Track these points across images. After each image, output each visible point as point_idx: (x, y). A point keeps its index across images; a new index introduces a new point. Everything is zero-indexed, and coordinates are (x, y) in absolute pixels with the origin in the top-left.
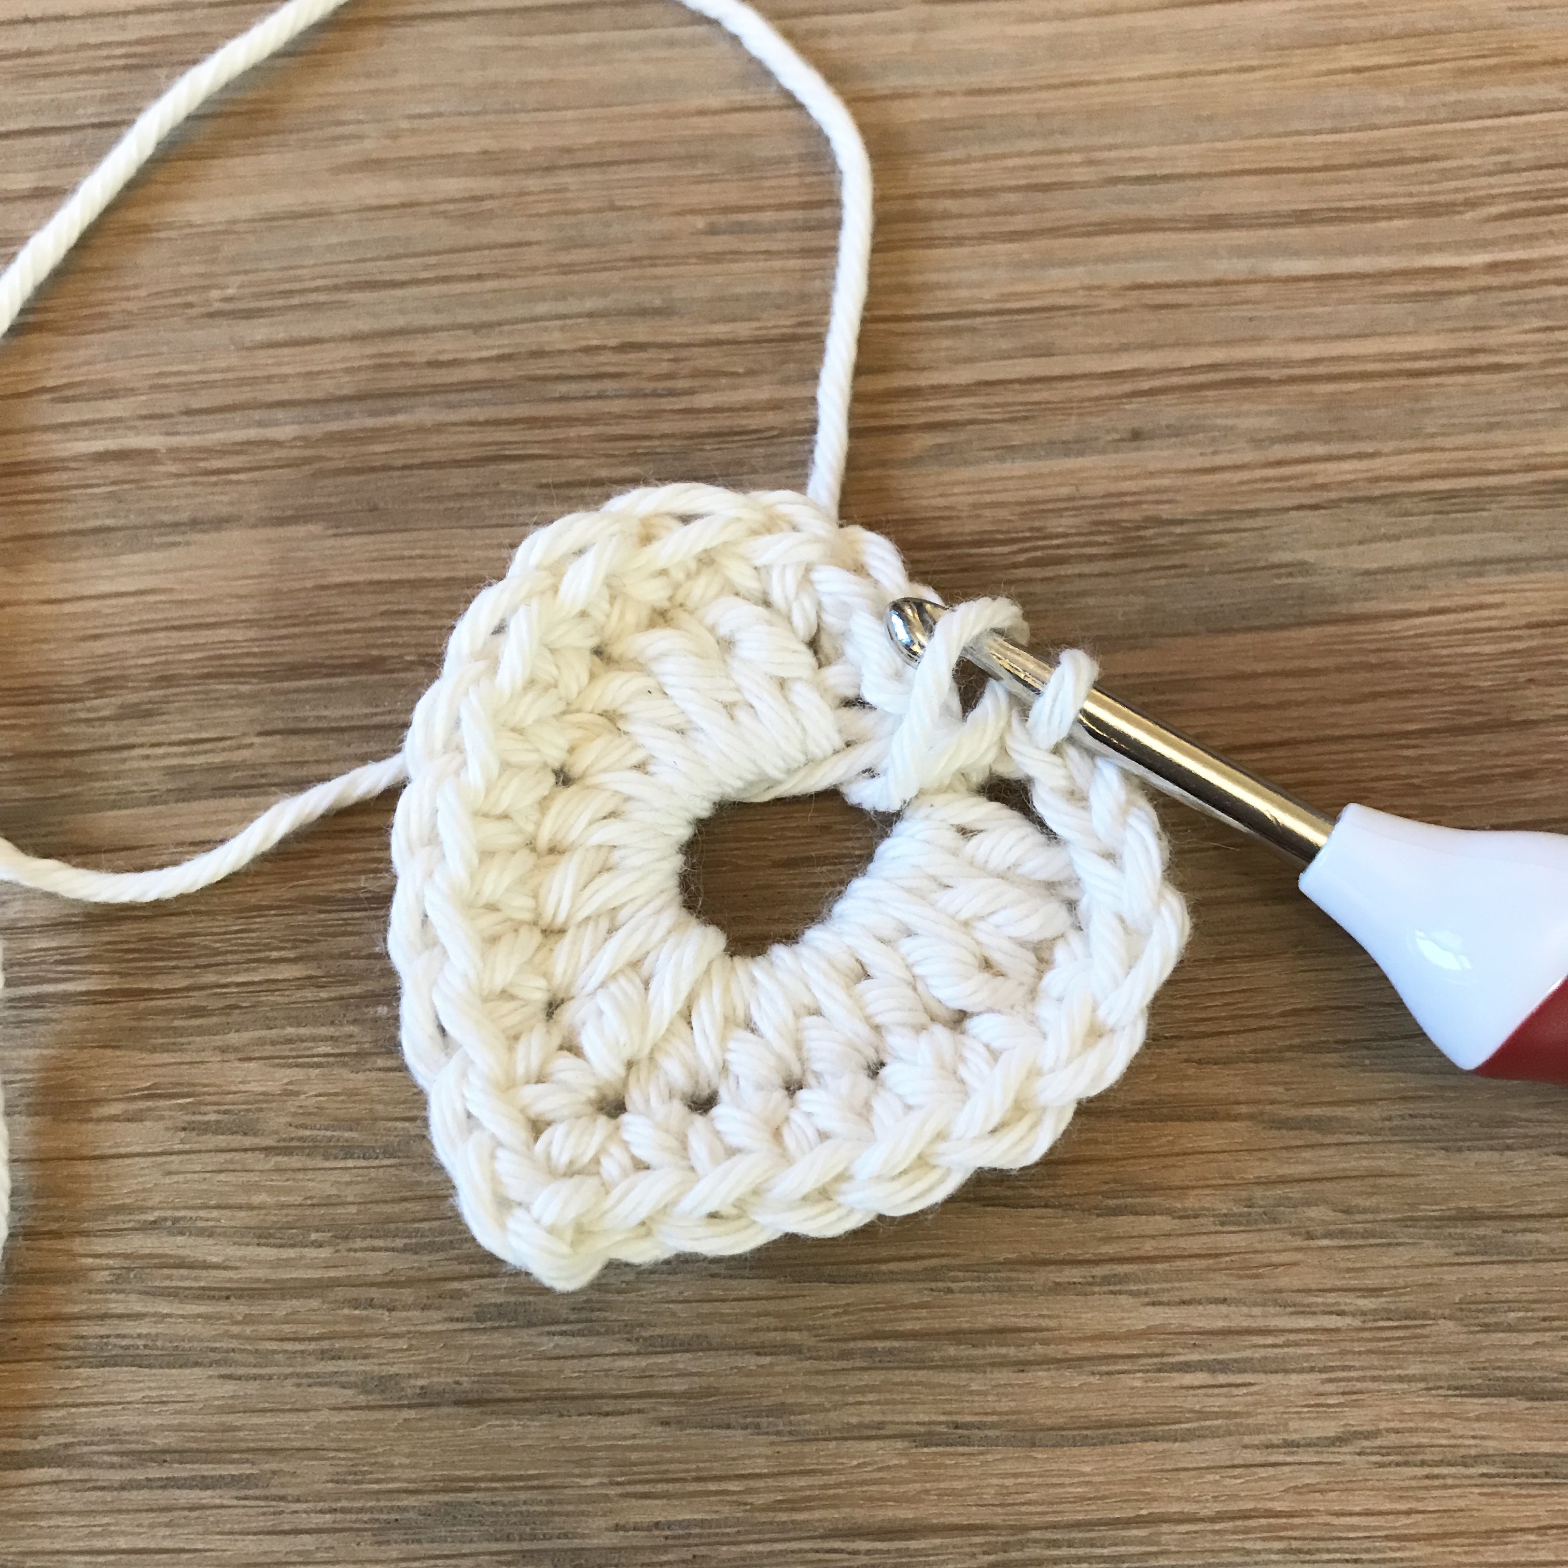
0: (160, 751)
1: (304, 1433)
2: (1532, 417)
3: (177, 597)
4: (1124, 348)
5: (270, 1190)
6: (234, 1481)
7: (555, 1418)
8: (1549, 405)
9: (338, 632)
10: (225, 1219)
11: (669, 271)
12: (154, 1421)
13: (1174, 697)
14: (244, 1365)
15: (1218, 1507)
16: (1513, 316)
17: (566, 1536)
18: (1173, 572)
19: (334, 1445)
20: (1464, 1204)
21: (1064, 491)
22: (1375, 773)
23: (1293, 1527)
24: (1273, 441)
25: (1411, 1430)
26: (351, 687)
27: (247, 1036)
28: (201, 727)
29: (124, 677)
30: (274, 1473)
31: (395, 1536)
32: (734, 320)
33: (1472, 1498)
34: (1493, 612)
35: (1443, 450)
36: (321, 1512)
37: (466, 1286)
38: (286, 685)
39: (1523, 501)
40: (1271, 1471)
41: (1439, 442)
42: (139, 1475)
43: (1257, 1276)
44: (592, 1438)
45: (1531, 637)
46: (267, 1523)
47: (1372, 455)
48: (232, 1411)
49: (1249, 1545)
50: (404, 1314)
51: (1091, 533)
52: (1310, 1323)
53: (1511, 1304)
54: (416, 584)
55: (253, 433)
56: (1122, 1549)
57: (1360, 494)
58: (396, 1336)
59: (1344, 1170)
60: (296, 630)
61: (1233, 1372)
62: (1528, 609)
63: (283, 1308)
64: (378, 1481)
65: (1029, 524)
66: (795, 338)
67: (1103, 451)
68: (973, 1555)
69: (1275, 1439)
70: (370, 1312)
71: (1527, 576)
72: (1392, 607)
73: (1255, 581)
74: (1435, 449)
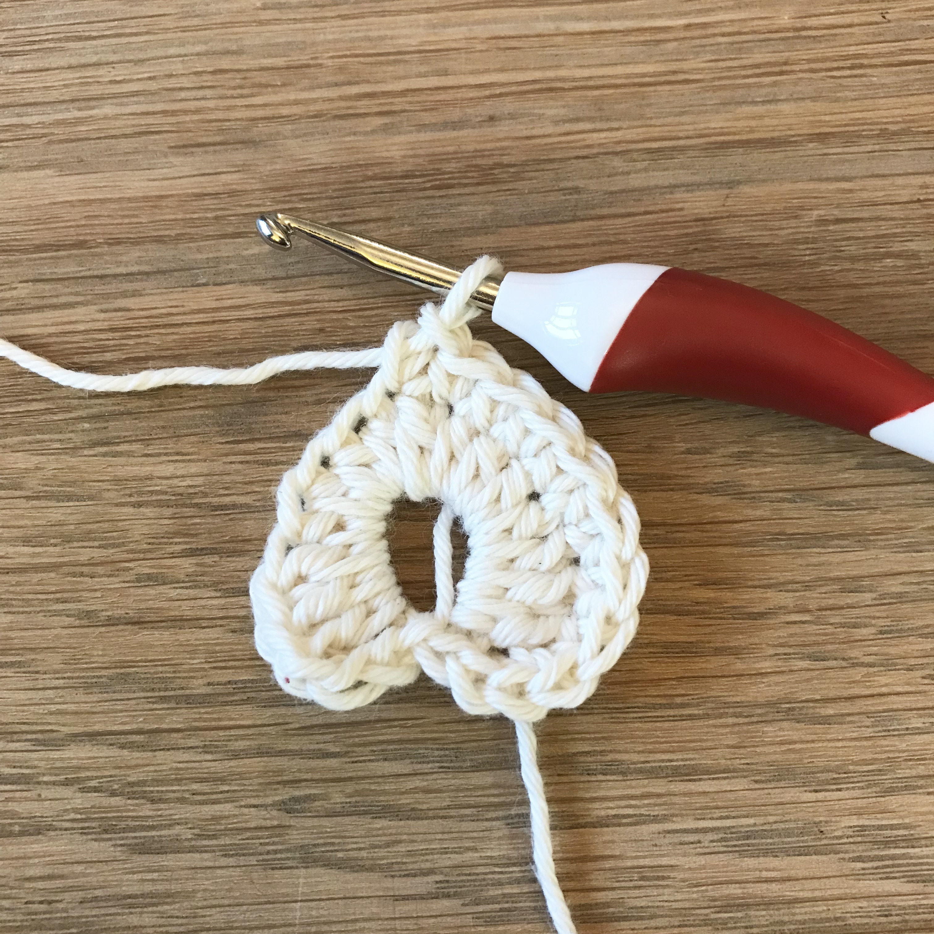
1: (48, 640)
2: (704, 108)
4: (487, 71)
5: (29, 518)
6: (12, 664)
7: (177, 631)
8: (714, 102)
9: (63, 227)
10: (6, 533)
11: (241, 30)
14: (16, 606)
16: (698, 53)
17: (182, 688)
18: (508, 192)
19: (63, 646)
21: (451, 149)
24: (565, 121)
26: (69, 257)
27: (16, 439)
30: (33, 660)
31: (95, 690)
32: (276, 56)
34: (678, 213)
35: (655, 126)
36: (57, 679)
37: (131, 565)
38: (34, 256)
39: (697, 153)
44: (196, 640)
45: (697, 226)
46: (30, 684)
47: (618, 129)
48: (11, 629)
50: (99, 580)
51: (466, 172)
54: (103, 201)
55: (15, 120)
57: (610, 150)
58: (96, 590)
60: (40, 227)
62: (696, 211)
63: (36, 577)
64: (86, 663)
65: (432, 167)
66: (308, 66)
67: (473, 128)
70: (82, 579)
71: (698, 193)
72: (623, 211)
73: (552, 198)
74: (651, 126)
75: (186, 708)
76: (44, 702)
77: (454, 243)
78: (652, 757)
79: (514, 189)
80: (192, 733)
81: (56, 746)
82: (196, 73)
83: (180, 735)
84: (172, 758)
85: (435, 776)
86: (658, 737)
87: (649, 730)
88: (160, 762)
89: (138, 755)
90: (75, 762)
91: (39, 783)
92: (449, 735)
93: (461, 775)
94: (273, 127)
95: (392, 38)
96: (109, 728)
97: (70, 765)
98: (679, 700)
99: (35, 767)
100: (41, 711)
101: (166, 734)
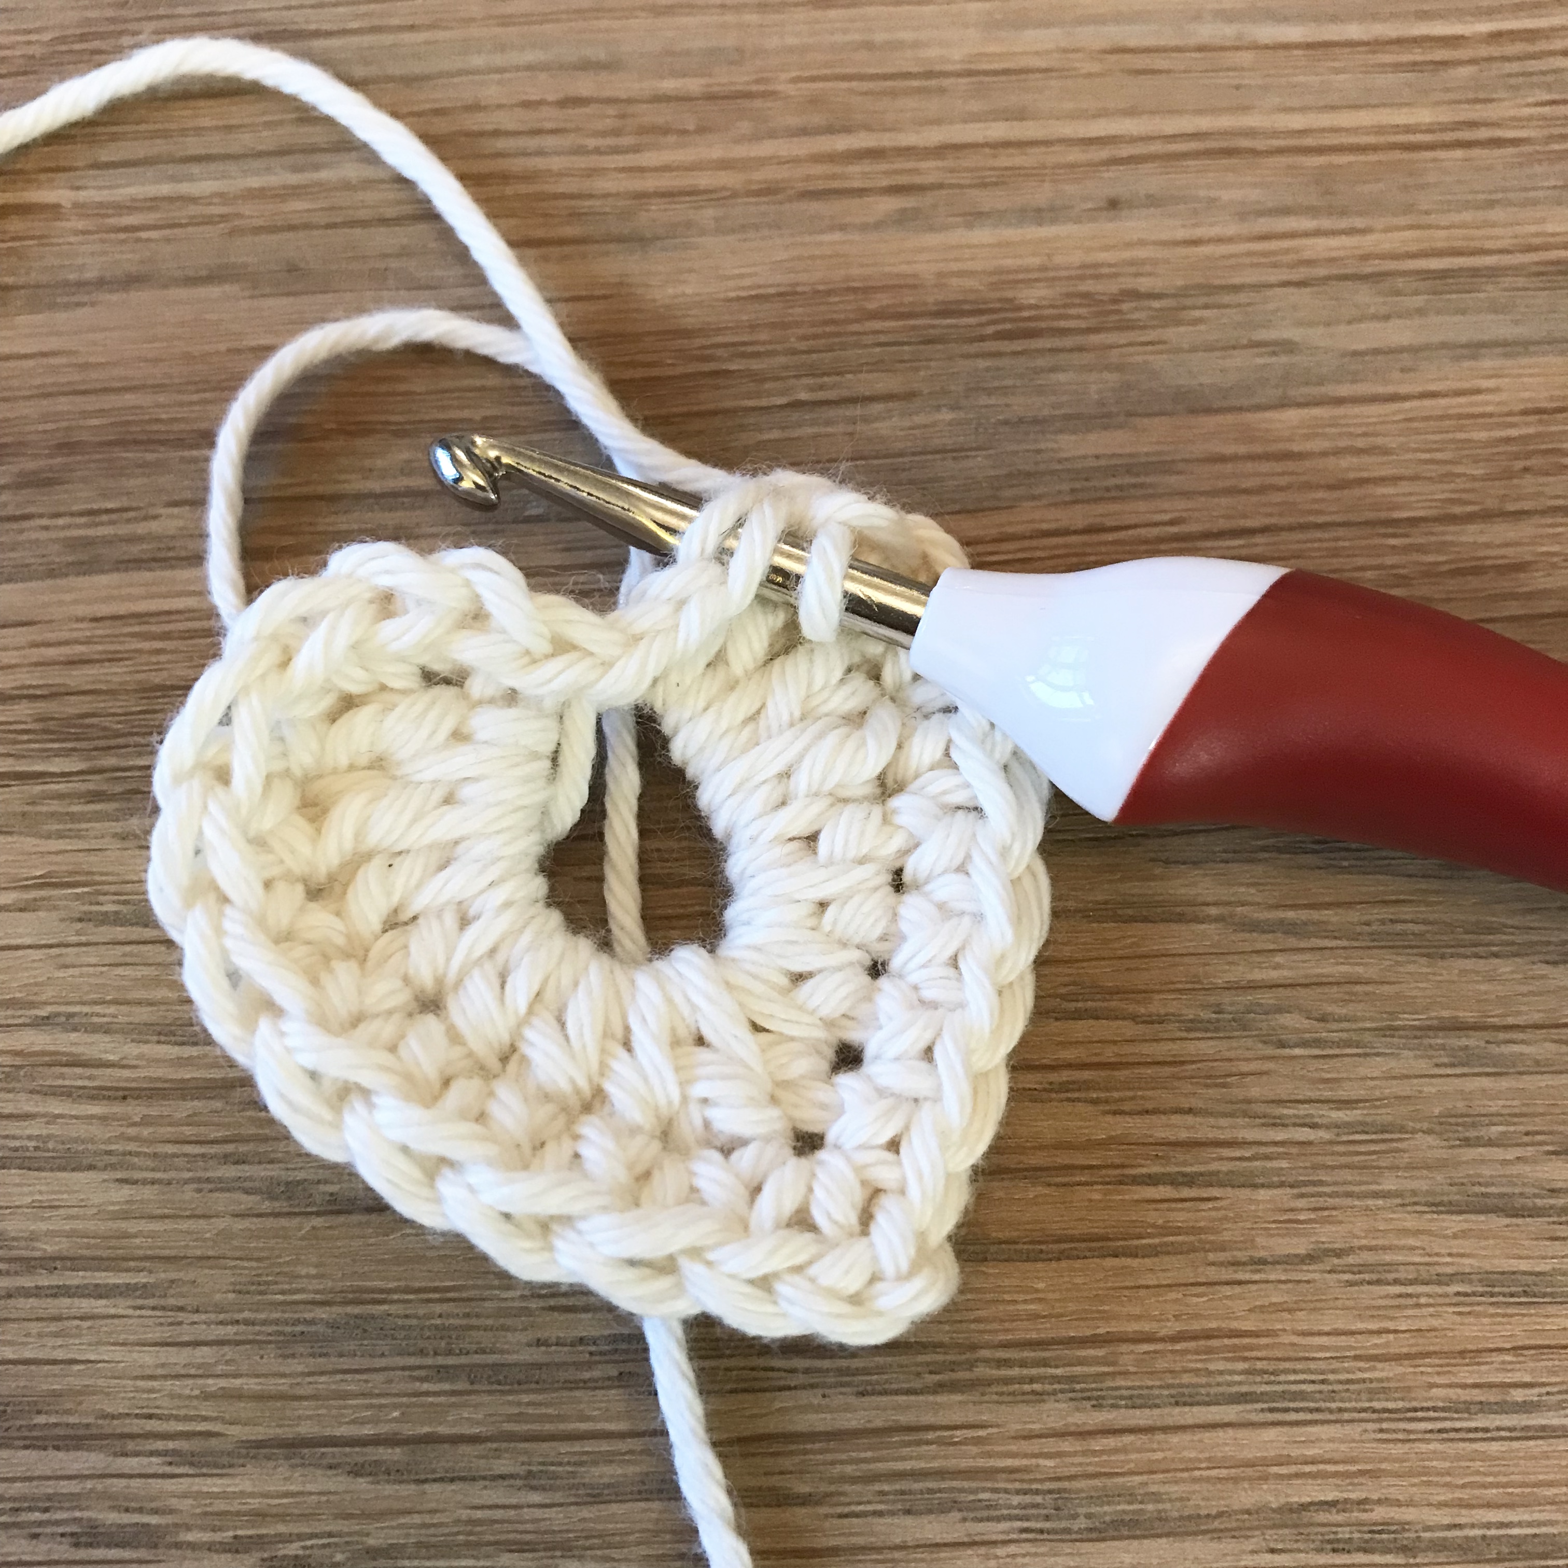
0: (61, 522)
1: (205, 1240)
2: (1532, 194)
3: (81, 360)
4: (1102, 114)
6: (128, 1291)
8: (1552, 183)
10: (123, 1015)
11: (616, 24)
12: (43, 1226)
13: (1148, 480)
14: (140, 1169)
15: (1178, 1327)
16: (1515, 88)
17: (483, 1352)
18: (1150, 348)
19: (238, 1254)
20: (1446, 1014)
21: (1036, 261)
22: (1360, 561)
23: (1258, 1348)
24: (1258, 214)
25: (1384, 1248)
28: (104, 496)
29: (21, 444)
30: (172, 1281)
31: (300, 1349)
32: (684, 75)
33: (1447, 1318)
34: (1489, 397)
35: (1438, 227)
36: (221, 1323)
39: (1521, 282)
40: (1237, 1289)
41: (1432, 219)
42: (27, 1282)
43: (1224, 1086)
45: (1527, 424)
46: (165, 1333)
47: (1363, 231)
48: (125, 1216)
49: (1212, 1367)
51: (1065, 306)
52: (1280, 1135)
53: (1493, 1118)
55: (166, 189)
56: (1078, 1370)
57: (1350, 271)
59: (1318, 976)
61: (1200, 1186)
62: (1527, 395)
63: (183, 1109)
64: (283, 1292)
65: (998, 295)
66: (749, 95)
67: (1078, 221)
68: (918, 1374)
69: (1241, 1256)
71: (1525, 361)
72: (1381, 389)
73: (1239, 360)
74: (1429, 227)
75: (490, 1392)
76: (193, 1371)
77: (1042, 446)
78: (1465, 1517)
79: (1159, 342)
80: (504, 1445)
81: (216, 1466)
82: (527, 105)
83: (480, 1448)
84: (459, 1497)
85: (1012, 1549)
86: (1478, 1473)
87: (1459, 1458)
88: (433, 1505)
89: (389, 1489)
90: (255, 1503)
91: (178, 1545)
92: (1042, 1462)
93: (1067, 1548)
94: (679, 211)
95: (916, 44)
96: (328, 1432)
97: (244, 1508)
98: (1518, 1395)
99: (171, 1512)
100: (187, 1392)
101: (446, 1446)
